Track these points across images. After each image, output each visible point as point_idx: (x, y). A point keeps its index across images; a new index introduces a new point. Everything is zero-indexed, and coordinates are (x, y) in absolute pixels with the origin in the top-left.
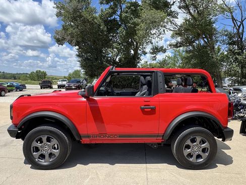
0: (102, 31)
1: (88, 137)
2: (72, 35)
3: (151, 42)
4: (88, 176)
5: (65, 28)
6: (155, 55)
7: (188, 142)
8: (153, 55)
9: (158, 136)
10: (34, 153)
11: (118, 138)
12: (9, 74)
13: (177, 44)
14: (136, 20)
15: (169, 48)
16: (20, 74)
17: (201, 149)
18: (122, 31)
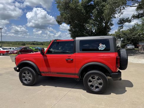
0: (83, 14)
1: (44, 73)
2: (65, 18)
3: (114, 17)
4: (42, 90)
5: (62, 15)
6: (122, 25)
7: (90, 78)
8: (121, 25)
9: (75, 74)
10: (23, 78)
11: (56, 74)
12: (40, 42)
13: (139, 15)
14: (103, 3)
15: (133, 18)
16: (45, 42)
17: (98, 83)
18: (95, 11)
